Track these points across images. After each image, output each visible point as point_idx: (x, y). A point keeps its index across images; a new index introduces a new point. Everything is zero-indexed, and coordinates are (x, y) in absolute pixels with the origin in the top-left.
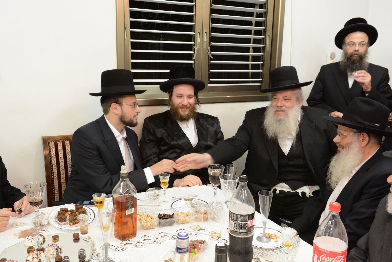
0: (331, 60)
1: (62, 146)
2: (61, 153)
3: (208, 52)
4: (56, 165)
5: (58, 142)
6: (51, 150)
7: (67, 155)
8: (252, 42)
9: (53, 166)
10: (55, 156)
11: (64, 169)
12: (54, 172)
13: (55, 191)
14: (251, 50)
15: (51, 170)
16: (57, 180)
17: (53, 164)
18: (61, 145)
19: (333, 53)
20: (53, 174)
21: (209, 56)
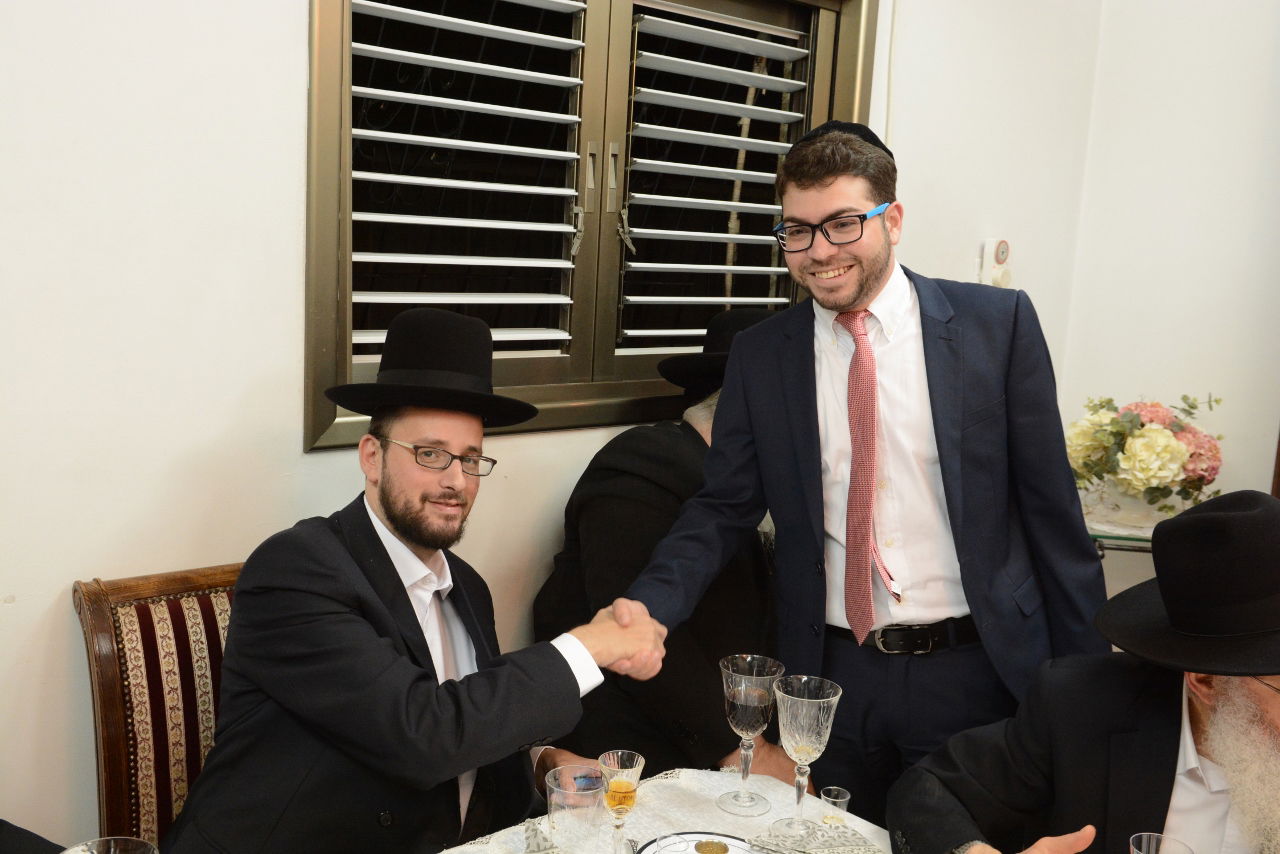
0: (997, 266)
1: (169, 622)
2: (169, 654)
3: (621, 230)
4: (148, 705)
5: (152, 607)
6: (125, 642)
7: (195, 658)
8: (737, 192)
9: (133, 711)
10: (143, 669)
11: (181, 720)
12: (139, 739)
13: (143, 819)
14: (733, 223)
15: (128, 732)
16: (152, 772)
17: (135, 702)
18: (167, 615)
19: (1003, 242)
20: (135, 746)
21: (622, 241)
